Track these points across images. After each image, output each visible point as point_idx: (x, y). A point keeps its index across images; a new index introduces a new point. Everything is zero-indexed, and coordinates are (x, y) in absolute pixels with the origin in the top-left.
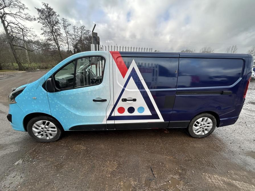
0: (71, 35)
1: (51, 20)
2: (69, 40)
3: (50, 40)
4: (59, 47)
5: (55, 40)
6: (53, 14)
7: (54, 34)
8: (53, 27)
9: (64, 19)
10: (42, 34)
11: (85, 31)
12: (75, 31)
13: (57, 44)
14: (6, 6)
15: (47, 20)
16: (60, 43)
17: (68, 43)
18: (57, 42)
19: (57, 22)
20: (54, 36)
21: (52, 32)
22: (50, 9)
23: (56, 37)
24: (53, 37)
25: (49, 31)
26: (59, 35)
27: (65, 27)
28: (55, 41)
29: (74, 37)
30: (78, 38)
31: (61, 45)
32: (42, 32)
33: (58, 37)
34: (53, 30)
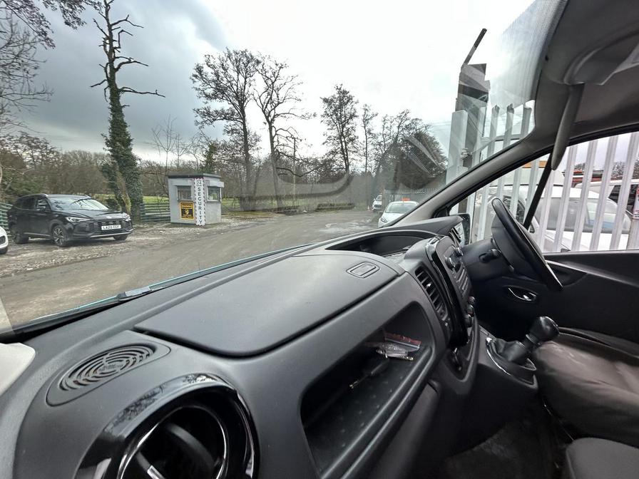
0: (375, 136)
1: (343, 113)
2: (370, 147)
3: (334, 152)
4: (347, 166)
5: (344, 152)
6: (348, 101)
7: (343, 140)
8: (343, 127)
9: (366, 105)
10: (324, 144)
11: (407, 123)
12: (386, 126)
13: (346, 159)
14: (279, 103)
15: (337, 115)
16: (351, 156)
17: (366, 155)
18: (347, 155)
19: (352, 116)
20: (344, 143)
21: (341, 136)
22: (345, 92)
23: (346, 145)
24: (340, 146)
25: (335, 135)
26: (352, 140)
27: (366, 121)
28: (343, 154)
29: (380, 139)
30: (390, 141)
31: (354, 161)
32: (325, 138)
33: (350, 145)
34: (342, 133)
